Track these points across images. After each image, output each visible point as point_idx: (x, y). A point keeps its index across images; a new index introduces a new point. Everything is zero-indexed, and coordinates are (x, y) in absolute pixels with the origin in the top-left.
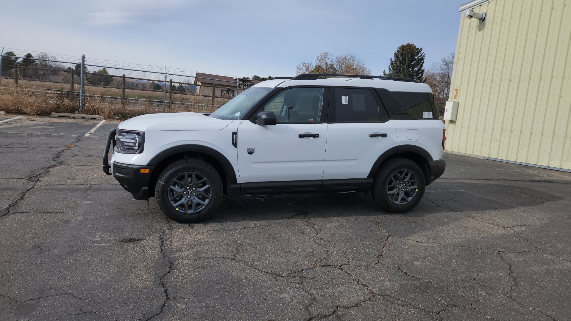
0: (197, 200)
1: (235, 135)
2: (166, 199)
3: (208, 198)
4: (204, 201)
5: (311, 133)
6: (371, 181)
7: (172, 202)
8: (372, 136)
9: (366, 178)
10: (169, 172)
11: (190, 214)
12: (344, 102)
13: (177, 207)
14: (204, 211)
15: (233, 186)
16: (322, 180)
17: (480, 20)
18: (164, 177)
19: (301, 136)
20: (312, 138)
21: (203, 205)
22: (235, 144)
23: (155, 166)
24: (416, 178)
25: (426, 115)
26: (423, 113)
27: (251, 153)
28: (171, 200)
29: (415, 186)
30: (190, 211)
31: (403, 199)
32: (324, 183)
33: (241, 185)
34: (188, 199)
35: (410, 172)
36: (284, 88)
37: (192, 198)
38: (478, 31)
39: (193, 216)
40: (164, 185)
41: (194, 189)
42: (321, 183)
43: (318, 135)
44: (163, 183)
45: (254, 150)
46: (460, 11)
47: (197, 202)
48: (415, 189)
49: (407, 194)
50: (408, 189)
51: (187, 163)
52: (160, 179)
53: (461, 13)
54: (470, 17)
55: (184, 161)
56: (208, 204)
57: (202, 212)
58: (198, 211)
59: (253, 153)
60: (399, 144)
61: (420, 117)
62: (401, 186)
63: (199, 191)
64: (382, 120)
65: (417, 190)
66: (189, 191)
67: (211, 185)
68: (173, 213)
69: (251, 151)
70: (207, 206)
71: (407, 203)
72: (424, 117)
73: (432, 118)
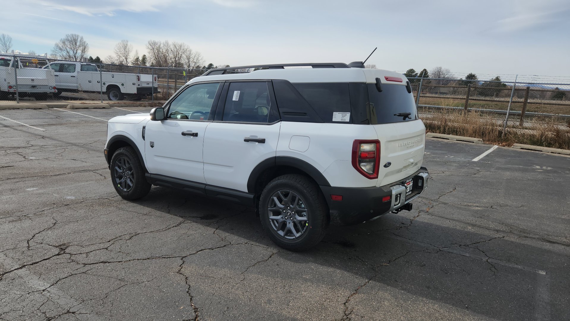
0: (128, 181)
1: (144, 129)
2: (114, 176)
3: (133, 182)
5: (192, 131)
7: (117, 180)
8: (246, 140)
9: (247, 192)
11: (125, 192)
12: (234, 99)
13: (119, 184)
15: (147, 174)
19: (184, 134)
20: (192, 137)
22: (144, 137)
24: (305, 207)
25: (337, 116)
26: (334, 113)
27: (152, 147)
28: (117, 178)
29: (305, 218)
32: (206, 187)
33: (151, 175)
34: (125, 180)
35: (297, 196)
41: (127, 171)
42: (203, 186)
43: (197, 134)
45: (154, 144)
47: (128, 183)
48: (305, 222)
49: (296, 226)
50: (297, 220)
56: (133, 186)
58: (128, 190)
60: (278, 155)
61: (329, 120)
62: (289, 213)
63: (129, 174)
64: (271, 121)
65: (307, 225)
66: (125, 173)
67: (134, 171)
68: (117, 188)
69: (152, 145)
70: (132, 188)
71: (294, 239)
72: (334, 120)
73: (348, 121)
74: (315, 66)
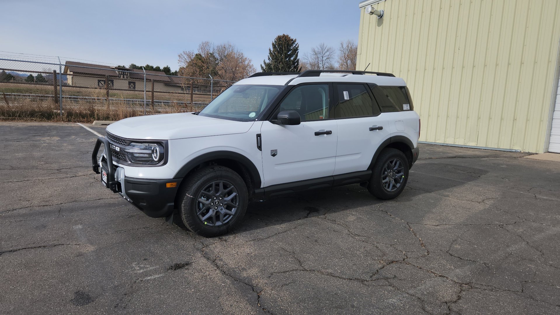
0: (224, 211)
1: (259, 137)
2: (195, 214)
3: (234, 207)
4: (231, 210)
5: (324, 130)
6: (370, 172)
7: (201, 216)
8: (372, 129)
9: (366, 169)
10: (197, 184)
11: (219, 226)
12: (346, 98)
13: (205, 220)
14: (232, 221)
15: (257, 191)
16: (332, 176)
17: (379, 16)
18: (192, 190)
19: (317, 134)
20: (325, 135)
21: (230, 215)
22: (260, 147)
23: (182, 179)
24: (403, 166)
25: (405, 107)
26: (403, 105)
27: (274, 155)
28: (200, 214)
29: (402, 173)
30: (219, 223)
31: (394, 186)
32: (336, 178)
33: (265, 189)
34: (215, 211)
35: (398, 161)
36: (295, 86)
37: (219, 209)
38: (377, 27)
39: (222, 228)
40: (193, 198)
41: (221, 198)
42: (332, 179)
43: (331, 132)
44: (192, 197)
45: (277, 152)
46: (360, 8)
47: (225, 212)
48: (402, 176)
49: (396, 181)
50: (397, 177)
51: (215, 172)
52: (188, 192)
53: (361, 9)
54: (372, 14)
55: (211, 170)
56: (236, 213)
57: (230, 223)
58: (226, 222)
59: (276, 155)
60: (391, 136)
61: (402, 110)
62: (392, 174)
63: (225, 201)
64: (375, 113)
65: (403, 177)
66: (216, 202)
67: (238, 193)
68: (203, 228)
69: (274, 153)
70: (234, 215)
71: (396, 189)
72: (404, 109)
73: (409, 109)
74: (379, 74)
